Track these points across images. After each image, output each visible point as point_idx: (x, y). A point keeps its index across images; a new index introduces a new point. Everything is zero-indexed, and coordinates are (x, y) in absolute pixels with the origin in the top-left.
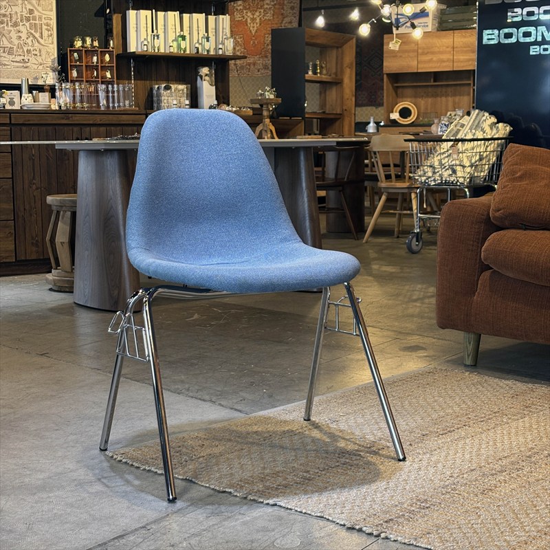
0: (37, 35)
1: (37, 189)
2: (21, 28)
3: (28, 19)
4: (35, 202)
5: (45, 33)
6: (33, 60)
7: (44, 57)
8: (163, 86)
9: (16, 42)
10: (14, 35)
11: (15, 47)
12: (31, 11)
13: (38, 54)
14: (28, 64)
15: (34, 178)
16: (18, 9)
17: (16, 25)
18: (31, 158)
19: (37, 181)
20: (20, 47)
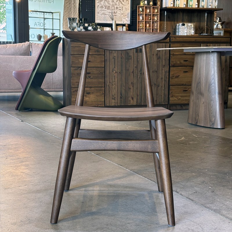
1: (116, 72)
4: (115, 79)
6: (119, 12)
7: (124, 11)
8: (181, 24)
9: (111, 3)
11: (111, 6)
13: (121, 9)
14: (117, 14)
15: (115, 67)
18: (114, 58)
19: (116, 69)
20: (113, 6)
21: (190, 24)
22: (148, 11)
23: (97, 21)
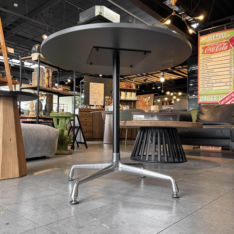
0: (100, 96)
2: (97, 95)
3: (98, 93)
4: (97, 127)
5: (101, 96)
6: (99, 101)
7: (101, 100)
8: (123, 106)
9: (96, 97)
10: (96, 96)
12: (99, 92)
16: (97, 91)
17: (96, 94)
18: (96, 118)
19: (97, 123)
20: (97, 98)
21: (127, 106)
22: (109, 100)
23: (90, 104)
